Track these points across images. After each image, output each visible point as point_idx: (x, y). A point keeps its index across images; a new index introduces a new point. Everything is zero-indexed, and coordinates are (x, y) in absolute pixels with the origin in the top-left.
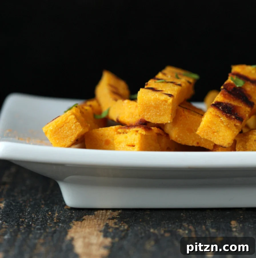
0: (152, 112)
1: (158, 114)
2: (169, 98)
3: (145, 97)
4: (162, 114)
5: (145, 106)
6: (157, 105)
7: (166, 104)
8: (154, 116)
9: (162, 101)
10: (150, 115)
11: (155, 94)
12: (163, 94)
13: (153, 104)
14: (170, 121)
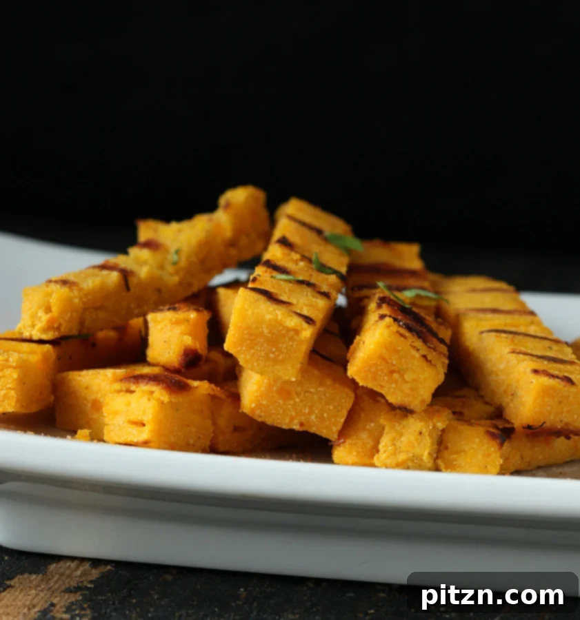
0: (259, 349)
1: (271, 356)
2: (305, 325)
3: (250, 312)
4: (280, 358)
5: (245, 332)
6: (274, 336)
7: (296, 337)
8: (261, 358)
9: (288, 330)
10: (253, 354)
11: (275, 310)
12: (293, 314)
13: (266, 331)
14: (296, 378)
